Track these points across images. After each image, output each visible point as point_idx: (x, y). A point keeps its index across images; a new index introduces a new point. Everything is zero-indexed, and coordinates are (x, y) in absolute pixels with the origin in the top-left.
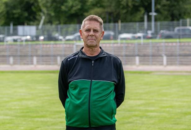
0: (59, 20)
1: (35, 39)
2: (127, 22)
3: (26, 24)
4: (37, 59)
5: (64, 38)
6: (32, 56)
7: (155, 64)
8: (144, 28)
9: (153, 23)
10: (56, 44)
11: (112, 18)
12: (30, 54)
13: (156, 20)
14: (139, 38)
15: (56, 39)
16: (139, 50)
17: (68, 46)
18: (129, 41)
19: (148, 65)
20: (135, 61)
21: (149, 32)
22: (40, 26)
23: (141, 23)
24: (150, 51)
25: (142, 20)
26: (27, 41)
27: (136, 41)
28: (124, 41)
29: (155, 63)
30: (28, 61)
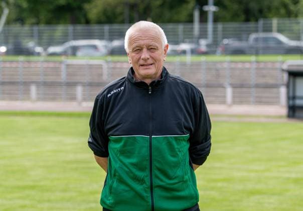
0: (37, 16)
5: (45, 49)
8: (192, 35)
9: (210, 26)
10: (29, 62)
13: (216, 20)
14: (184, 52)
15: (29, 53)
17: (51, 65)
21: (203, 42)
23: (189, 26)
24: (201, 77)
25: (190, 20)
27: (177, 59)
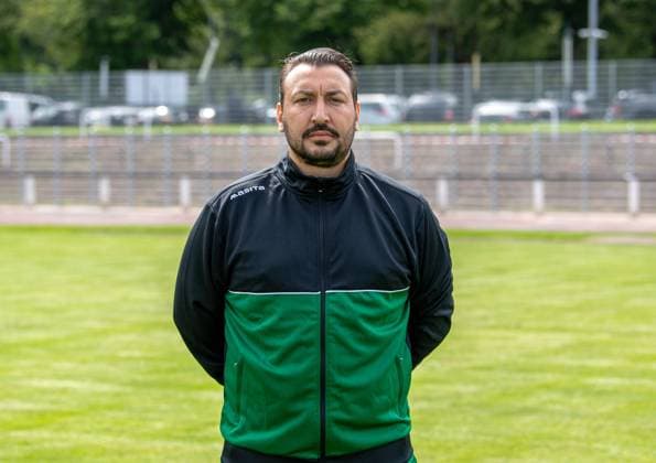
0: (266, 53)
1: (184, 116)
2: (500, 60)
3: (152, 64)
4: (193, 188)
6: (175, 176)
7: (598, 209)
8: (561, 83)
9: (592, 65)
10: (258, 136)
11: (450, 49)
12: (167, 167)
13: (602, 55)
14: (545, 116)
15: (257, 119)
16: (544, 159)
18: (509, 128)
19: (575, 209)
20: (530, 196)
21: (580, 97)
22: (203, 74)
23: (553, 66)
24: (580, 161)
25: (554, 55)
26: (157, 122)
27: (535, 128)
28: (493, 128)
29: (598, 203)
30: (160, 194)
